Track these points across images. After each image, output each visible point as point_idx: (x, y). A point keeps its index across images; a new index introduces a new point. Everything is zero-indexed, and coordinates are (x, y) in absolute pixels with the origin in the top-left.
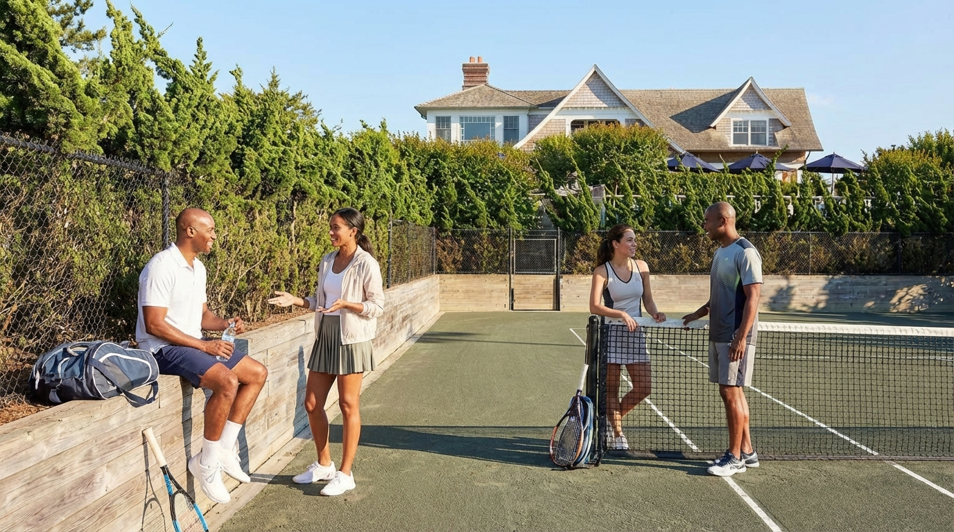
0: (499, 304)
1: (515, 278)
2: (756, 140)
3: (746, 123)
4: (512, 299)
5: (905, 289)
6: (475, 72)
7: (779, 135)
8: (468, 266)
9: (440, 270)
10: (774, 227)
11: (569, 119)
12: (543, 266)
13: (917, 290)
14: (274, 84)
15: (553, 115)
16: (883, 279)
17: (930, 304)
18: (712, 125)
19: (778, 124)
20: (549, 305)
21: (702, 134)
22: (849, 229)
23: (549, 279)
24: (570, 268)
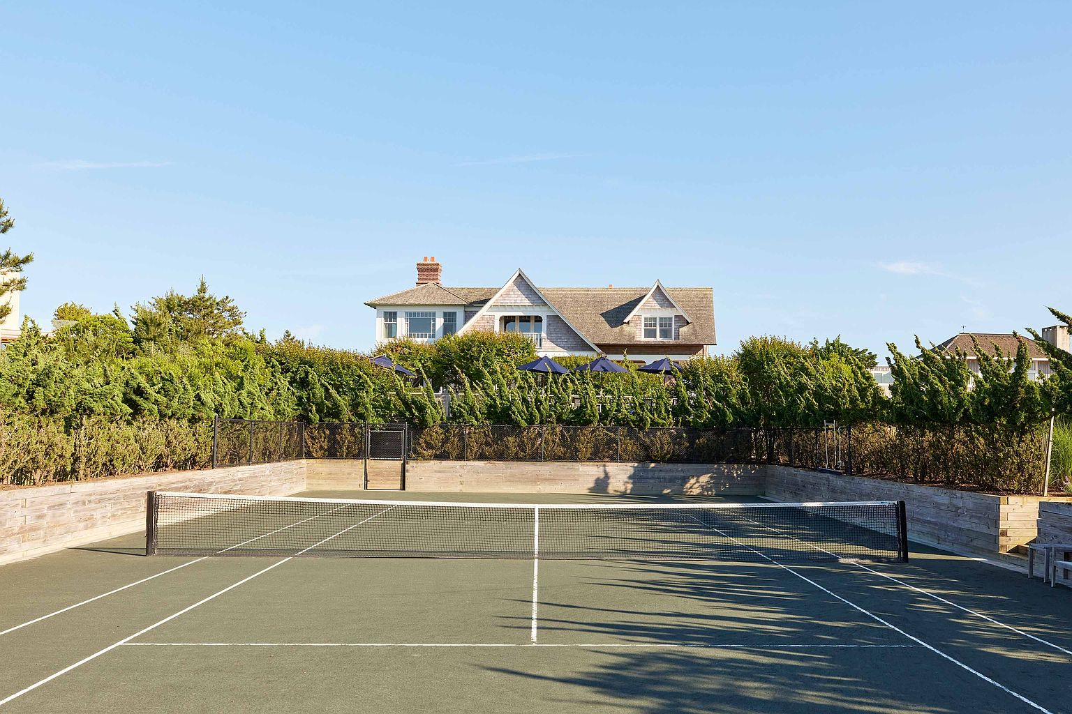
0: (356, 484)
1: (371, 463)
2: (665, 333)
3: (655, 319)
4: (366, 480)
5: (695, 478)
6: (428, 271)
7: (683, 330)
8: (332, 453)
9: (309, 455)
10: (588, 422)
11: (498, 315)
12: (393, 454)
13: (705, 479)
14: (203, 289)
15: (484, 311)
16: (680, 467)
17: (718, 489)
18: (626, 321)
19: (682, 321)
20: (398, 486)
21: (617, 329)
22: (651, 424)
23: (398, 464)
24: (419, 456)
